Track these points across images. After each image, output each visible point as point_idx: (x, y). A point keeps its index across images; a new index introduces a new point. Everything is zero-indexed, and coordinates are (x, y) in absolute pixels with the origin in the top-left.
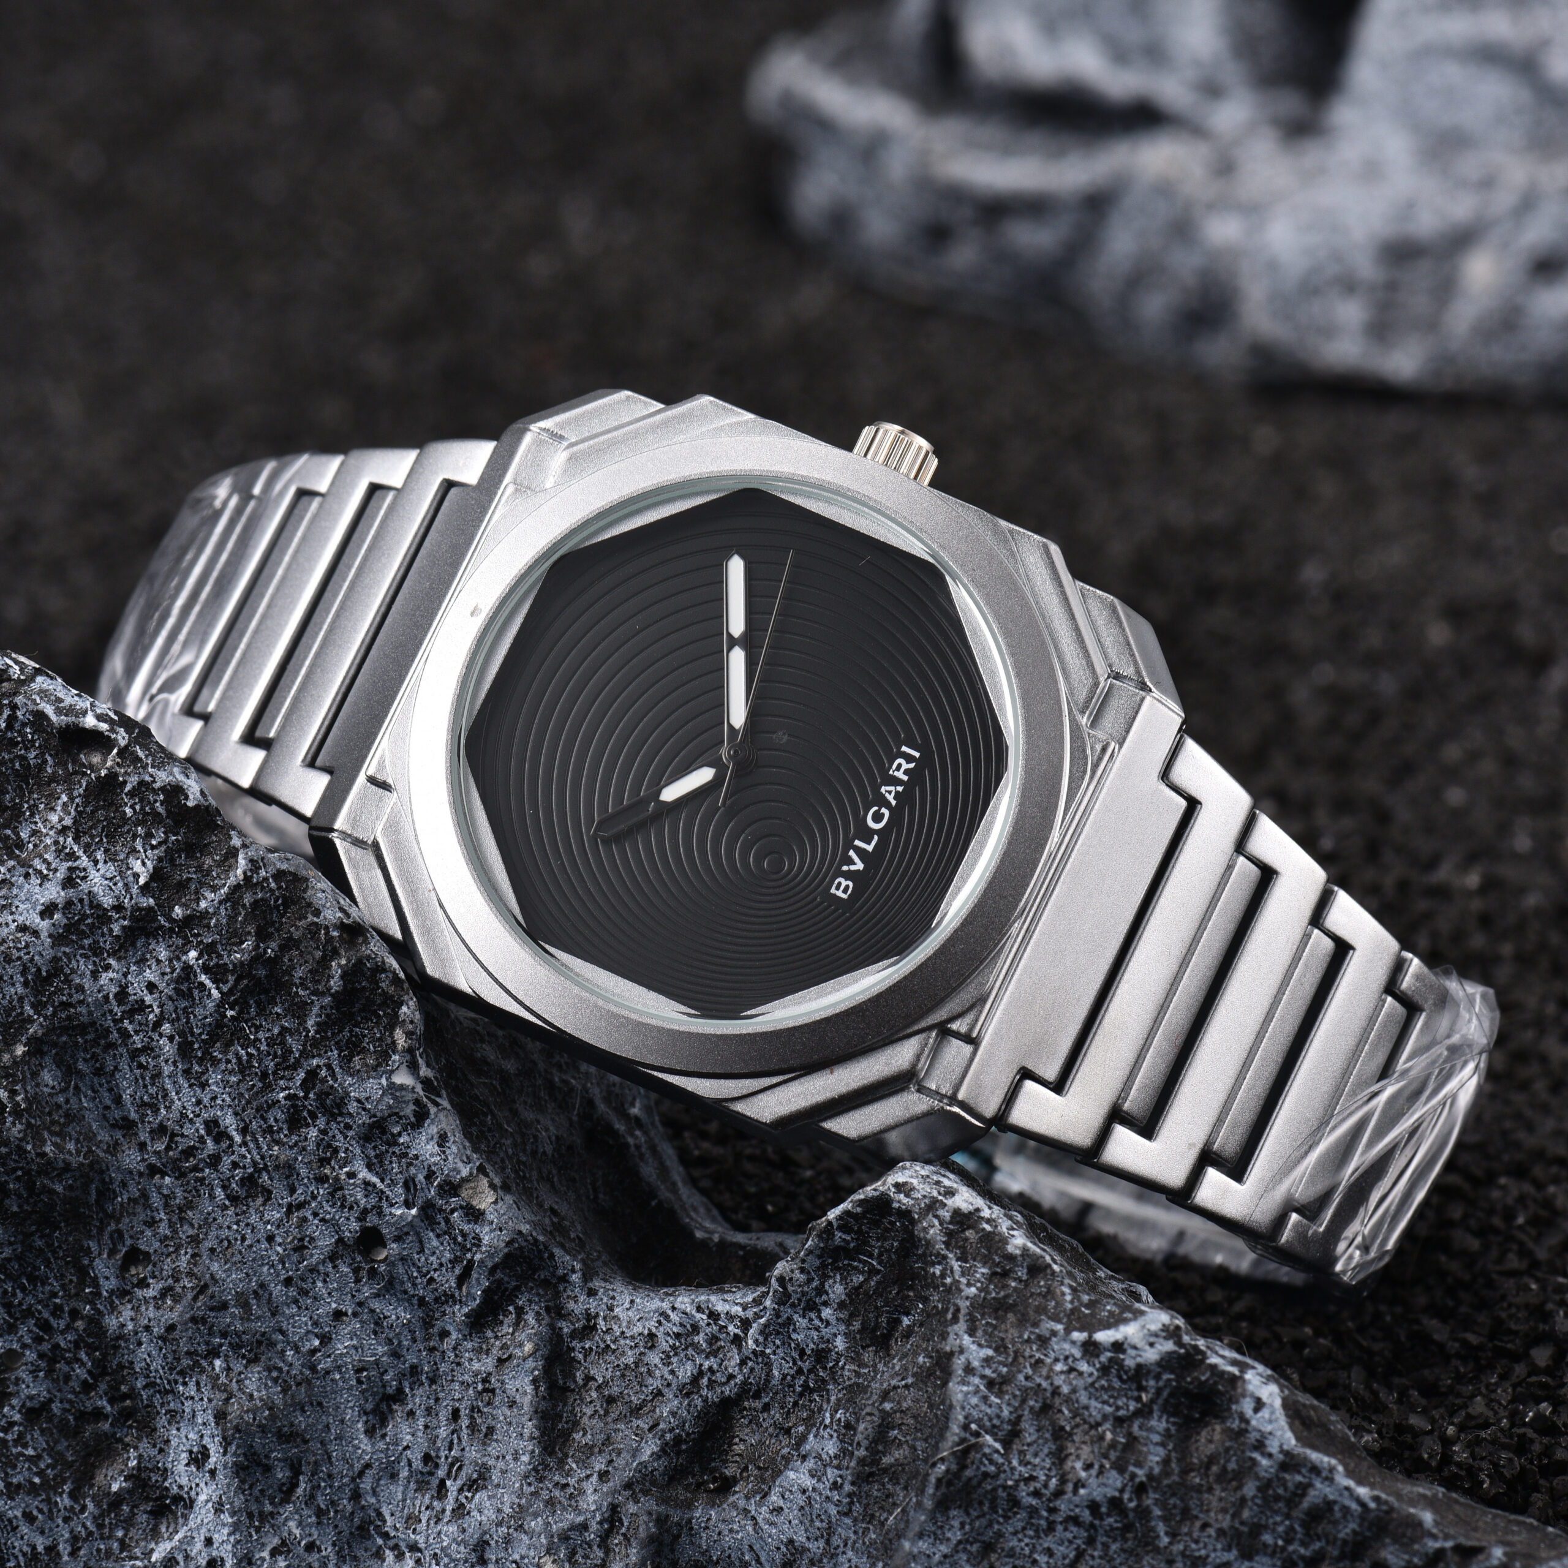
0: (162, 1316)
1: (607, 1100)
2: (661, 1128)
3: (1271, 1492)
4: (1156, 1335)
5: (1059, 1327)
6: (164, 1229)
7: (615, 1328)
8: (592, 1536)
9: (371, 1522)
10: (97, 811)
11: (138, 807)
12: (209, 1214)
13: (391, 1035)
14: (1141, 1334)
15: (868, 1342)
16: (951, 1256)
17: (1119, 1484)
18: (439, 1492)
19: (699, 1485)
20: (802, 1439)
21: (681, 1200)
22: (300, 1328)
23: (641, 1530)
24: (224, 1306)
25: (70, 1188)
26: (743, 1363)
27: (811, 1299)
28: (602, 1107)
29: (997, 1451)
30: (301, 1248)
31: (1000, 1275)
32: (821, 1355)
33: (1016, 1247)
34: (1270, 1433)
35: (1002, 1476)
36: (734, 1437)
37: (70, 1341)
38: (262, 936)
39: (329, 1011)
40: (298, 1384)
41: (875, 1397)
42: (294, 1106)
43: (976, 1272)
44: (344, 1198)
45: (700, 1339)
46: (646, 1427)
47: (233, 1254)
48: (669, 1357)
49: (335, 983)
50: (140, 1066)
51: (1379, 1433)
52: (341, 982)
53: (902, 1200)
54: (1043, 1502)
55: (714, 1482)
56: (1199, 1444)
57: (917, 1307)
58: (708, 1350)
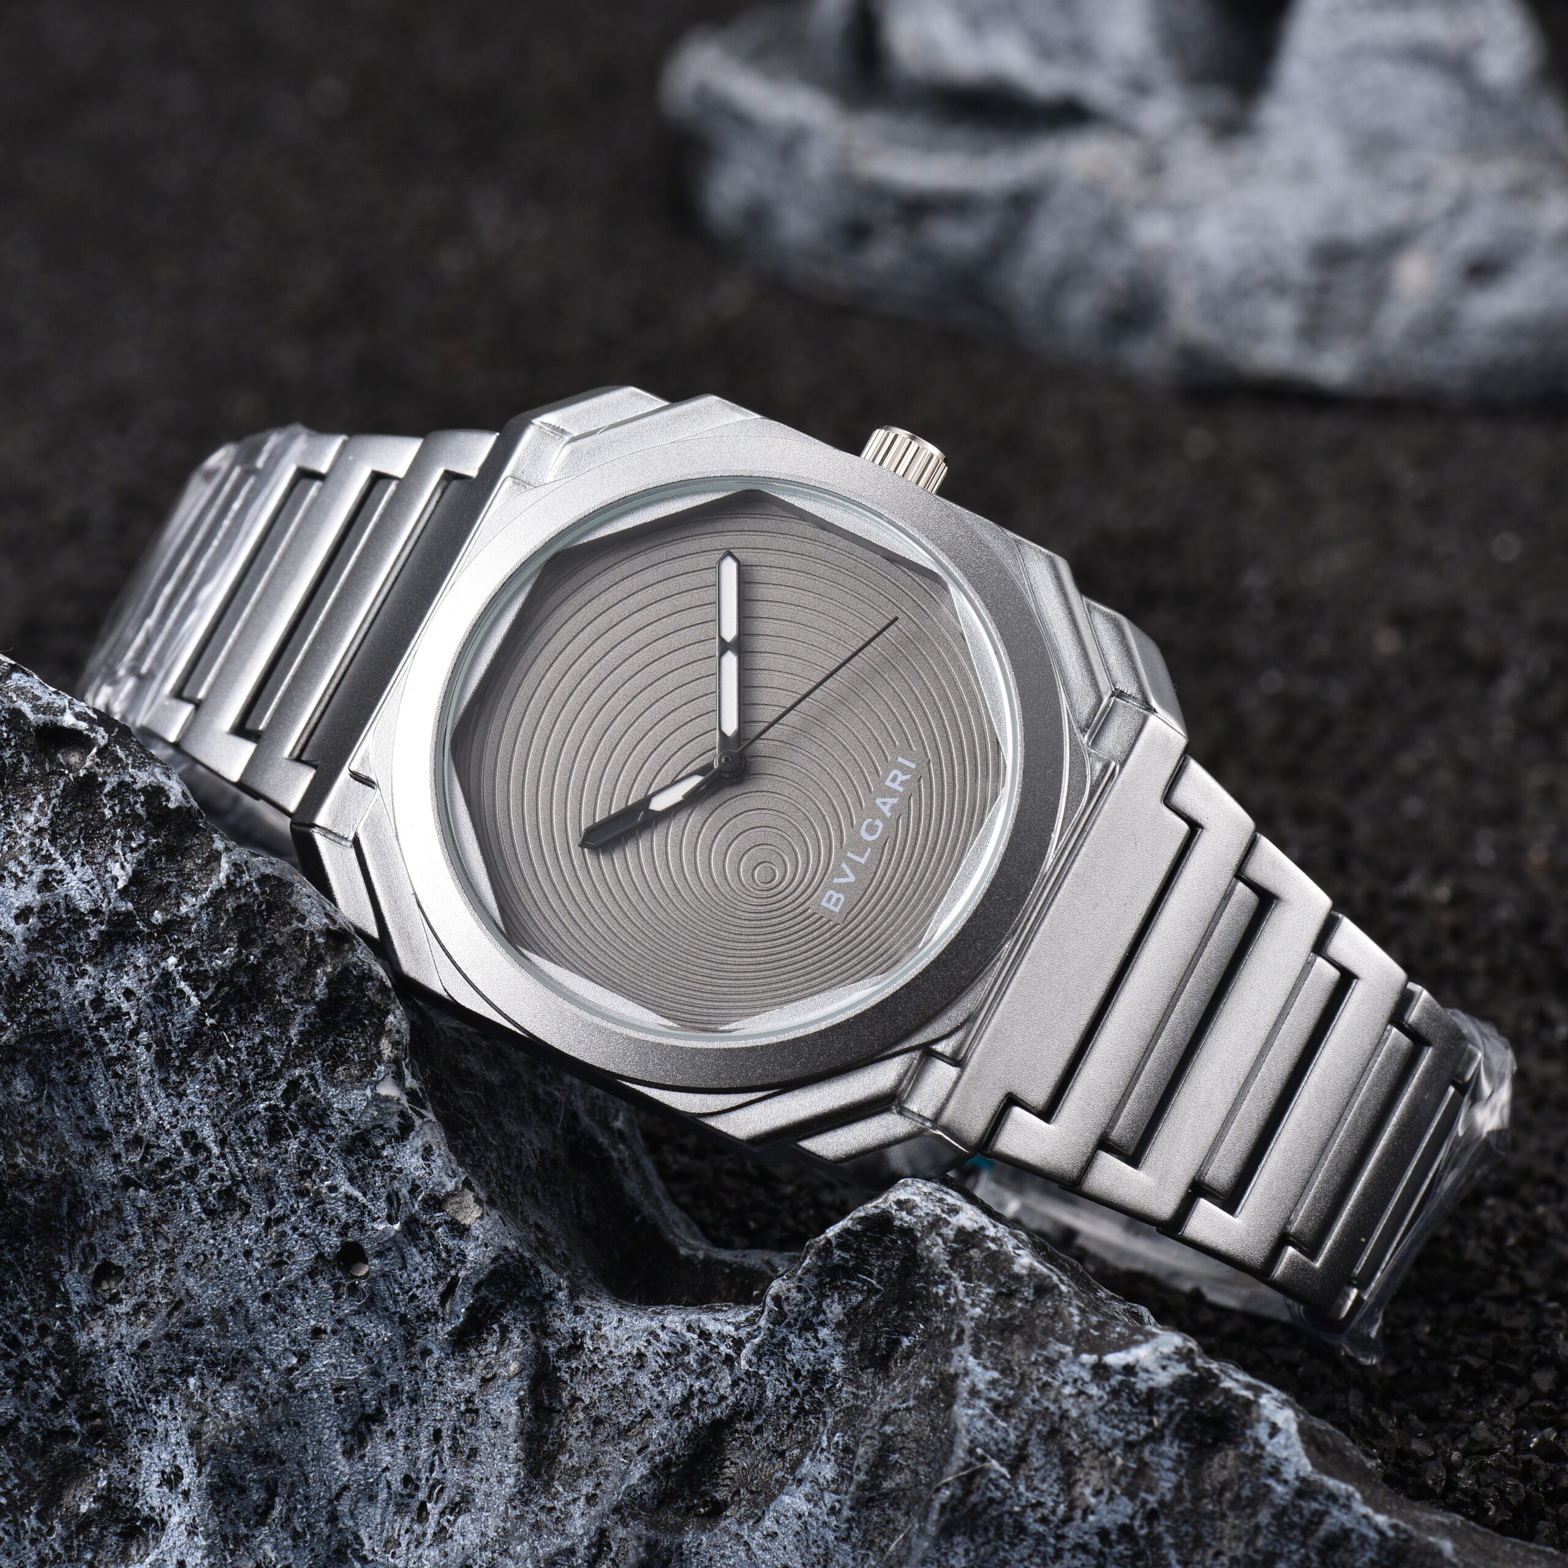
0: (135, 1332)
1: (590, 1112)
2: (642, 1143)
3: (1286, 1519)
4: (1169, 1358)
5: (1068, 1349)
6: (137, 1243)
7: (603, 1347)
8: (580, 1561)
9: (348, 1546)
10: (74, 812)
11: (117, 809)
12: (185, 1228)
13: (377, 1045)
14: (1153, 1357)
15: (867, 1363)
16: (955, 1275)
17: (1129, 1511)
18: (419, 1515)
20: (798, 1462)
21: (664, 1215)
22: (278, 1345)
23: (630, 1555)
24: (200, 1323)
25: (42, 1200)
26: (735, 1384)
27: (807, 1319)
28: (586, 1120)
29: (1004, 1477)
30: (279, 1263)
31: (1005, 1296)
32: (817, 1377)
33: (1023, 1267)
34: (1286, 1459)
35: (1009, 1502)
36: (725, 1460)
37: (39, 1358)
38: (245, 942)
39: (312, 1020)
40: (275, 1403)
42: (274, 1117)
43: (981, 1292)
44: (324, 1213)
45: (691, 1359)
46: (635, 1449)
47: (209, 1269)
48: (658, 1377)
49: (320, 991)
50: (116, 1075)
51: (1382, 1458)
52: (326, 990)
53: (904, 1218)
54: (1050, 1529)
55: (704, 1506)
56: (1212, 1470)
57: (918, 1328)
58: (698, 1371)
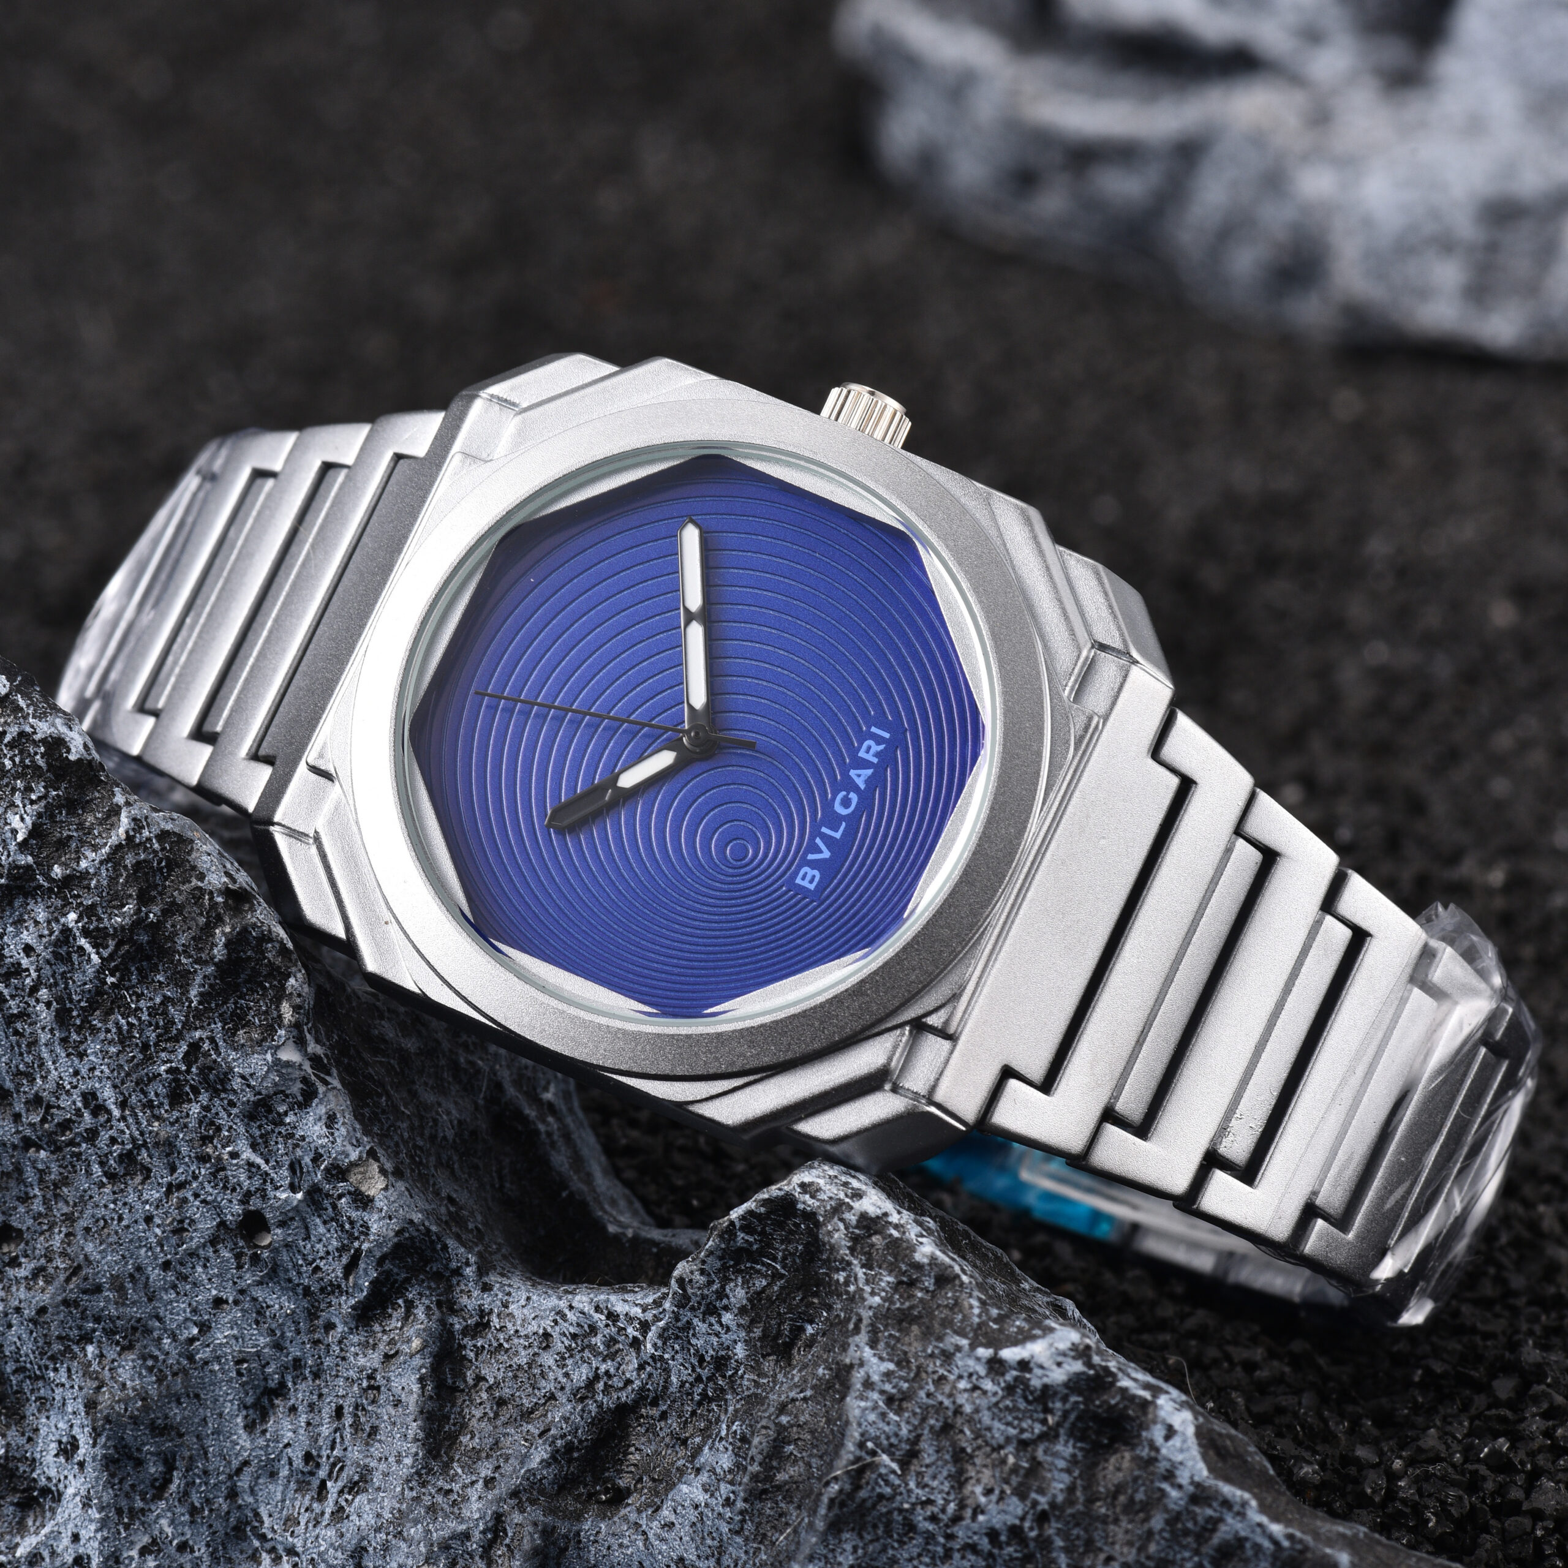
0: (33, 1297)
1: (517, 1083)
2: (580, 1114)
3: (1179, 1526)
4: (1064, 1355)
5: (964, 1342)
6: (38, 1206)
7: (509, 1325)
8: (475, 1546)
9: (248, 1523)
11: (17, 759)
12: (85, 1191)
13: (278, 1008)
14: (1048, 1353)
15: (769, 1351)
16: (855, 1262)
17: (1020, 1512)
18: (320, 1493)
19: (590, 1496)
20: (698, 1451)
21: (596, 1191)
22: (178, 1315)
23: (525, 1541)
24: (98, 1289)
26: (641, 1367)
27: (711, 1303)
28: (511, 1091)
29: (894, 1472)
30: (180, 1230)
31: (906, 1285)
32: (721, 1363)
33: (924, 1255)
34: (1181, 1463)
35: (898, 1498)
36: (629, 1446)
38: (144, 899)
39: (212, 981)
40: (175, 1374)
41: (772, 1410)
42: (176, 1080)
43: (881, 1280)
44: (226, 1179)
45: (598, 1340)
46: (537, 1432)
47: (109, 1234)
48: (564, 1359)
49: (219, 952)
50: (16, 1033)
51: (1322, 1464)
52: (225, 951)
53: (807, 1201)
54: (940, 1528)
55: (606, 1493)
56: (1106, 1472)
57: (821, 1315)
58: (605, 1353)
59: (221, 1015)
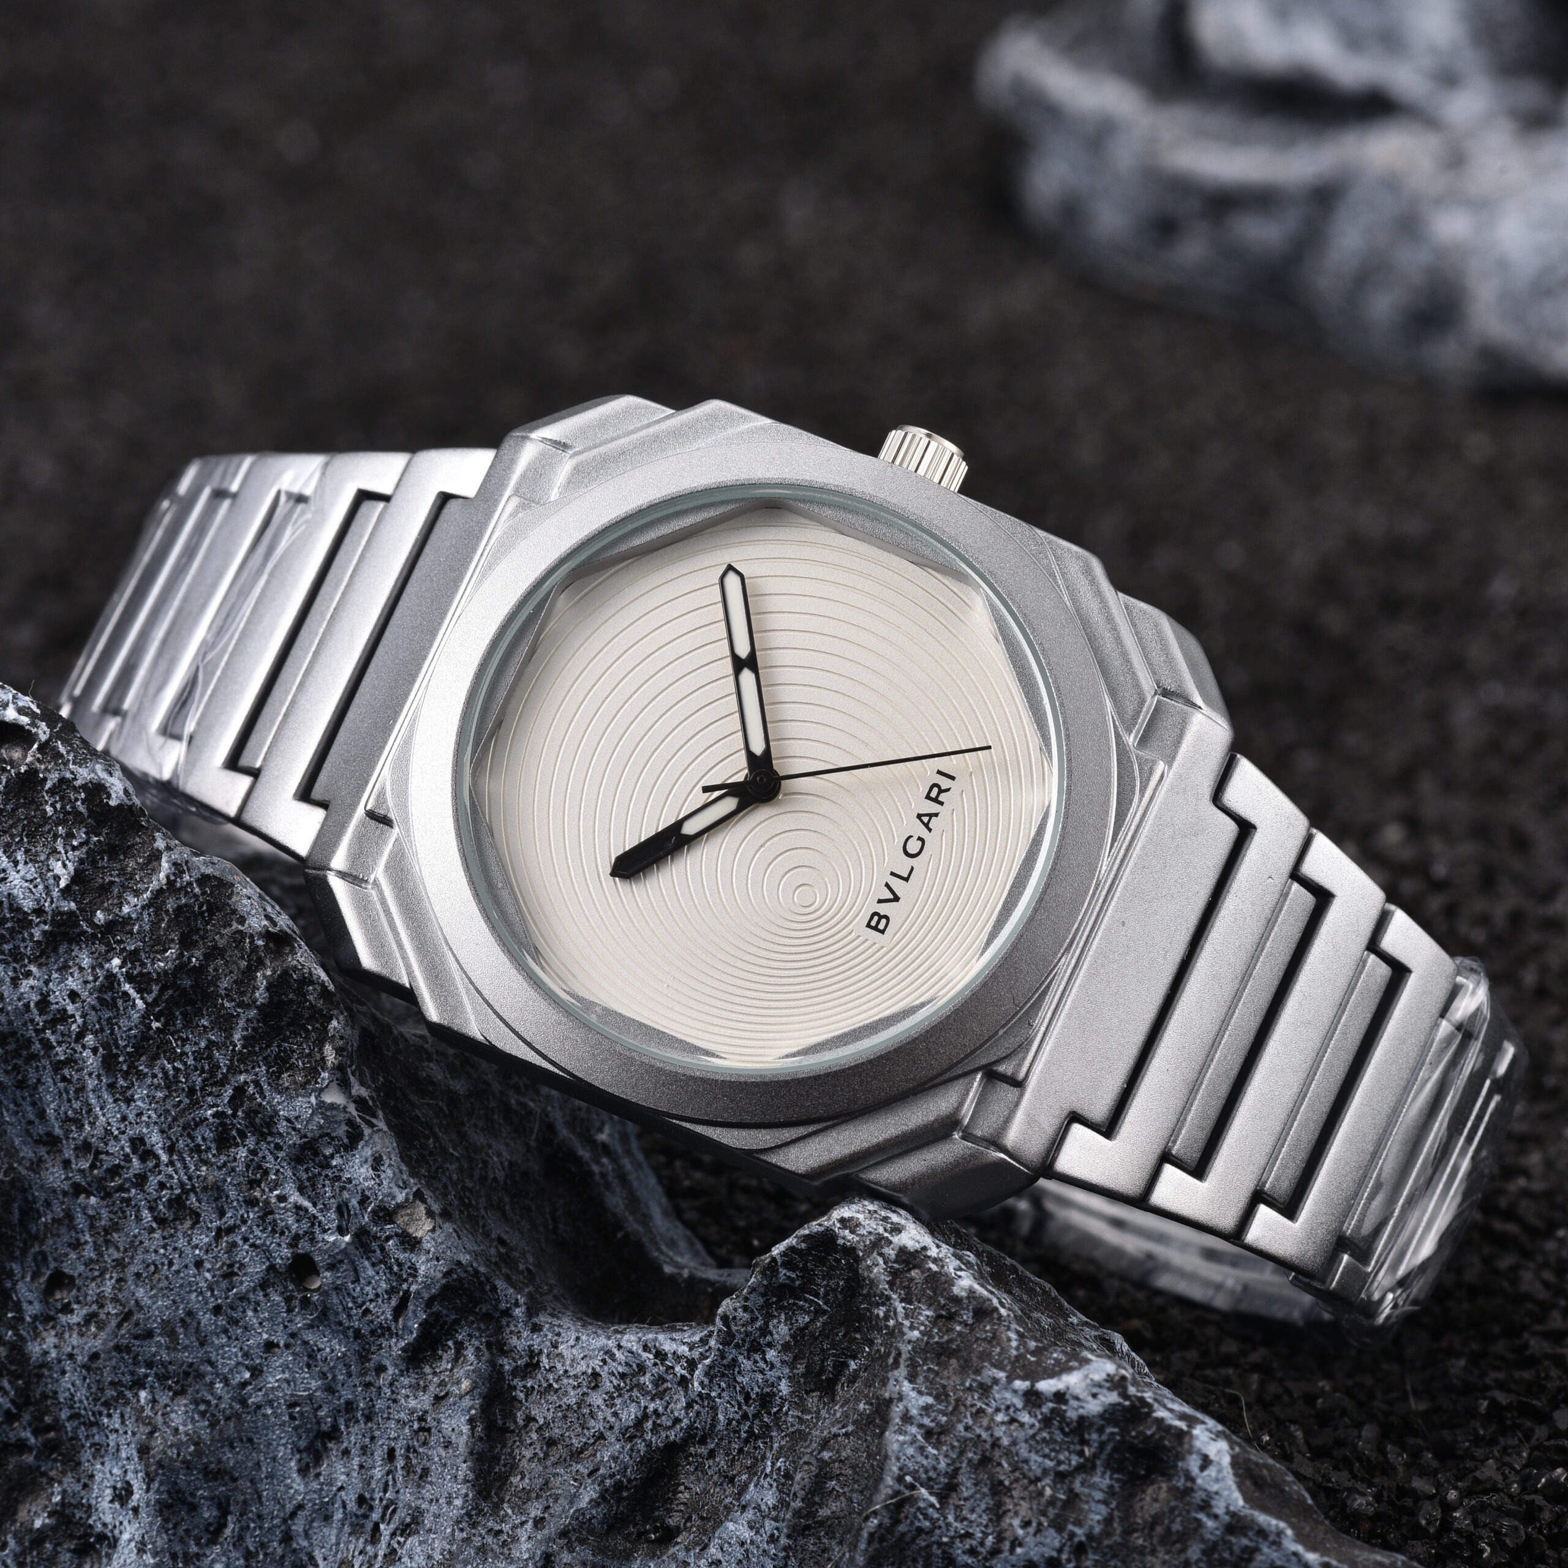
0: (86, 1343)
1: (571, 1124)
2: (640, 1157)
3: (1216, 1556)
4: (1100, 1386)
5: (1002, 1375)
6: (89, 1252)
7: (559, 1366)
10: (17, 809)
11: (58, 806)
12: (135, 1236)
13: (321, 1051)
14: (1083, 1384)
15: (813, 1387)
16: (894, 1296)
17: (1057, 1544)
18: (373, 1536)
19: (640, 1535)
20: (744, 1488)
21: (653, 1233)
22: (230, 1359)
24: (149, 1334)
26: (689, 1406)
27: (755, 1340)
28: (564, 1132)
29: (932, 1506)
30: (229, 1274)
31: (945, 1318)
32: (766, 1399)
33: (962, 1289)
34: (1217, 1493)
35: (937, 1532)
36: (679, 1485)
38: (186, 943)
39: (255, 1024)
40: (227, 1419)
41: (814, 1445)
42: (223, 1124)
43: (920, 1314)
44: (274, 1223)
45: (646, 1379)
46: (586, 1472)
47: (159, 1280)
48: (613, 1398)
49: (261, 995)
50: (64, 1079)
51: (1377, 1496)
52: (267, 994)
53: (847, 1237)
54: (979, 1561)
55: (655, 1530)
56: (1144, 1503)
57: (863, 1351)
58: (654, 1392)
59: (265, 1058)
